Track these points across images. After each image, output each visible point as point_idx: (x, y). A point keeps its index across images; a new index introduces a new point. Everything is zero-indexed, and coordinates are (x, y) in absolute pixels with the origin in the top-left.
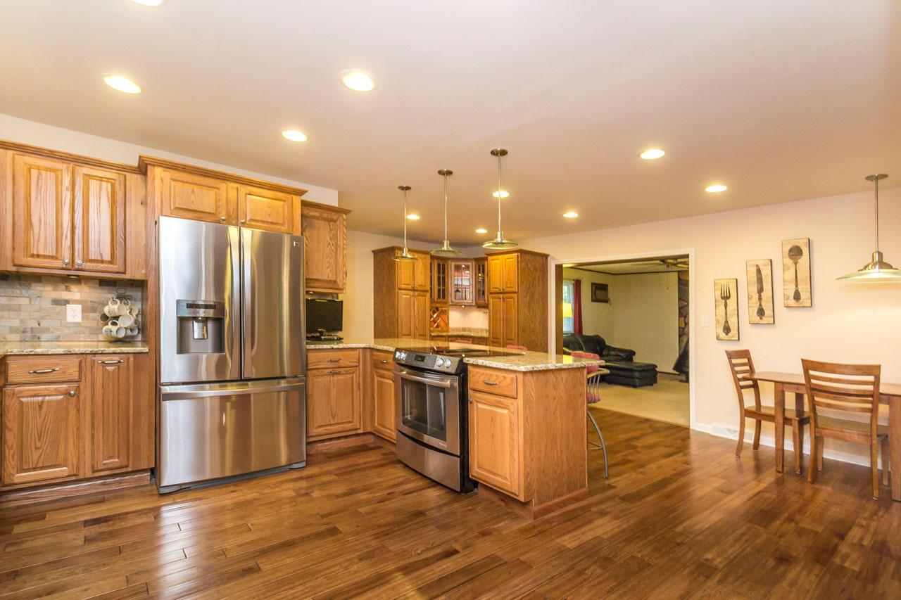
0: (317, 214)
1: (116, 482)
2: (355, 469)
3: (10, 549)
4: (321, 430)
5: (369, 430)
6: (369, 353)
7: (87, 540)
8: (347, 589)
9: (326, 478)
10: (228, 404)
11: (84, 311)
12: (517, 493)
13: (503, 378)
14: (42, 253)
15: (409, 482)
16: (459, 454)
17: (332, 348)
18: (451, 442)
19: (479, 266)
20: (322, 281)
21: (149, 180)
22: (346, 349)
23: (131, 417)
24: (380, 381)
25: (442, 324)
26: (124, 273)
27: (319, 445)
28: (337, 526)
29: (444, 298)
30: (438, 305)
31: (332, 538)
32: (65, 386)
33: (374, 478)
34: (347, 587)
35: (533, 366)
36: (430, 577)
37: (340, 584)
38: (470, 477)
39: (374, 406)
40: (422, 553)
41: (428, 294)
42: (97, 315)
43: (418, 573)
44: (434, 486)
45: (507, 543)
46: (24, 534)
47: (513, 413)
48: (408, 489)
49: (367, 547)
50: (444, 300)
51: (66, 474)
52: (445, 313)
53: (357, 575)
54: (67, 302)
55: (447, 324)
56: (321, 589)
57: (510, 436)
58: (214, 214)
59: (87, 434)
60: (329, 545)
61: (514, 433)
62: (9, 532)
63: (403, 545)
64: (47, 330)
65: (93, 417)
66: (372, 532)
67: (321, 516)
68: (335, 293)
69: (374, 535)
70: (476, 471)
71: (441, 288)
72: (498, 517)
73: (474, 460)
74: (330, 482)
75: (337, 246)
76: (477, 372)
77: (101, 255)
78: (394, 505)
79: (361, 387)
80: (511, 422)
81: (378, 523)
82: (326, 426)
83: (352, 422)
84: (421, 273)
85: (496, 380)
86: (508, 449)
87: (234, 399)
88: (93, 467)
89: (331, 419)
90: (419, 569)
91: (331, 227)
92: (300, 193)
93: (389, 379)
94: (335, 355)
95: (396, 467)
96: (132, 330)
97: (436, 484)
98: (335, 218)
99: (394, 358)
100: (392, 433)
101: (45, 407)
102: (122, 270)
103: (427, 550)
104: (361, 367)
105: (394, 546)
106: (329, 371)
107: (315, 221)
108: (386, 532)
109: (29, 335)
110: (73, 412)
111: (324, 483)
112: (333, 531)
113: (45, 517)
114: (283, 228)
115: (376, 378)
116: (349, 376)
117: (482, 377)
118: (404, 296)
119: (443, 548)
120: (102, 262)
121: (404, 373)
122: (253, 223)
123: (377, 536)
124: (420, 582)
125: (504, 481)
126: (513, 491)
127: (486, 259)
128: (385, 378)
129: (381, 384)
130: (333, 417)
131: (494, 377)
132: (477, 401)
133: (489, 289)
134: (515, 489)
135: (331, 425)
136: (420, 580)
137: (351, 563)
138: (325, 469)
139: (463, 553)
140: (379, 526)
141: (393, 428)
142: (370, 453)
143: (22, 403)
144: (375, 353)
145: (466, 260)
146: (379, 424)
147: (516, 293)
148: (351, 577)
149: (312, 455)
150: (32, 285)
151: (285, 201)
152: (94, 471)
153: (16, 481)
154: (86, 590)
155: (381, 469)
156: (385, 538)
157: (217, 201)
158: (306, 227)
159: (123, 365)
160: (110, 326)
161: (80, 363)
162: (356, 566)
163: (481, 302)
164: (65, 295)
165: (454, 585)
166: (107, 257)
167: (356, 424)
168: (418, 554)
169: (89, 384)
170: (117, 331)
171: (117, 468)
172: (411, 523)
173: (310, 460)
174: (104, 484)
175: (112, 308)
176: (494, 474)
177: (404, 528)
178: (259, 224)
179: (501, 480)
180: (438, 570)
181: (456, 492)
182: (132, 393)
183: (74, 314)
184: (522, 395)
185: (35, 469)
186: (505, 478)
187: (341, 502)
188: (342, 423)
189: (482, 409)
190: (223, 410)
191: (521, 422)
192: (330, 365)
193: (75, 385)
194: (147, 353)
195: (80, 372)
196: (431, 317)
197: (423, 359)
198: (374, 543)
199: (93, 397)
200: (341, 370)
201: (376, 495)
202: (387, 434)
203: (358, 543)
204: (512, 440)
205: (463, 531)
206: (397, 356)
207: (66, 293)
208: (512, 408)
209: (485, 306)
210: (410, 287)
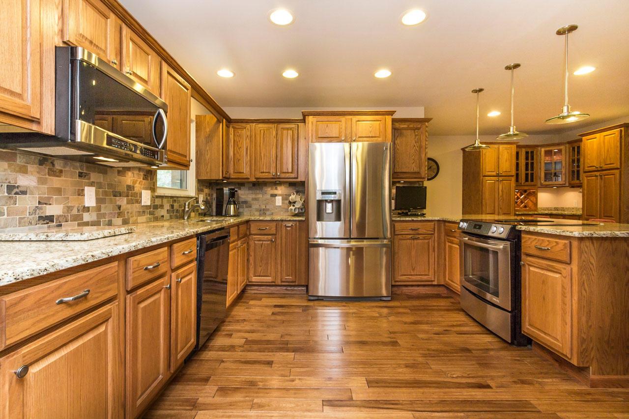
0: (405, 126)
1: (291, 290)
2: (425, 308)
3: (246, 310)
4: (404, 278)
5: (443, 283)
6: (443, 225)
7: (273, 314)
8: (389, 381)
9: (401, 310)
10: (351, 252)
11: (283, 200)
12: (569, 356)
13: (555, 244)
14: (265, 171)
15: (467, 326)
16: (510, 310)
17: (413, 220)
18: (504, 299)
19: (574, 148)
20: (409, 173)
21: (306, 124)
22: (423, 221)
23: (297, 256)
24: (450, 246)
25: (530, 204)
26: (297, 178)
27: (404, 288)
28: (398, 341)
29: (532, 180)
30: (526, 188)
31: (392, 347)
32: (270, 237)
33: (436, 317)
34: (390, 380)
35: (592, 232)
36: (457, 396)
37: (387, 376)
38: (522, 333)
39: (445, 265)
40: (457, 377)
41: (514, 179)
42: (287, 202)
43: (447, 390)
44: (487, 334)
45: (547, 397)
46: (252, 305)
47: (565, 277)
48: (463, 331)
49: (414, 360)
50: (532, 183)
51: (270, 281)
52: (535, 195)
53: (400, 375)
54: (276, 195)
55: (536, 204)
56: (372, 375)
57: (562, 300)
58: (338, 137)
59: (279, 262)
60: (388, 351)
61: (566, 297)
62: (248, 303)
63: (444, 368)
64: (268, 210)
65: (281, 254)
66: (421, 352)
67: (390, 332)
68: (421, 181)
69: (423, 354)
70: (528, 329)
71: (529, 172)
72: (546, 373)
73: (525, 317)
74: (404, 313)
75: (421, 147)
76: (529, 238)
77: (287, 169)
78: (446, 339)
79: (436, 250)
80: (563, 287)
81: (430, 347)
82: (408, 275)
83: (428, 275)
84: (506, 161)
85: (548, 245)
86: (559, 312)
87: (354, 249)
88: (281, 280)
89: (412, 271)
90: (449, 388)
91: (416, 134)
92: (391, 113)
93: (456, 244)
94: (415, 226)
95: (459, 314)
96: (301, 209)
97: (491, 332)
98: (419, 126)
99: (459, 228)
100: (457, 286)
101: (263, 246)
102: (296, 177)
103: (463, 377)
104: (436, 235)
105: (435, 366)
106: (410, 236)
107: (404, 131)
108: (432, 355)
109: (262, 212)
110: (273, 250)
111: (399, 313)
112: (394, 343)
113: (261, 300)
114: (379, 139)
115: (448, 244)
116: (427, 241)
117: (534, 243)
118: (489, 181)
119: (477, 380)
120: (288, 173)
121: (467, 239)
122: (360, 139)
123: (424, 356)
124: (446, 397)
125: (555, 342)
126: (565, 354)
127: (581, 140)
128: (454, 244)
129: (450, 247)
130: (413, 270)
131: (545, 243)
132: (528, 264)
133: (584, 168)
134: (566, 351)
135: (411, 275)
136: (447, 395)
137: (399, 366)
138: (403, 304)
139: (495, 389)
140: (428, 350)
141: (458, 283)
142: (441, 300)
143: (255, 243)
144: (447, 224)
145: (558, 144)
146: (449, 279)
147: (617, 169)
148: (395, 375)
149: (395, 294)
150: (264, 188)
151: (381, 121)
152: (282, 282)
153: (253, 280)
154: (265, 335)
155: (446, 312)
156: (430, 358)
157: (340, 128)
158: (398, 136)
159: (294, 227)
160: (292, 207)
161: (276, 225)
162: (401, 370)
163: (576, 181)
164: (276, 192)
165: (476, 409)
166: (290, 170)
167: (431, 277)
168: (453, 377)
169: (280, 236)
170: (295, 209)
171: (291, 282)
172: (456, 355)
173: (393, 296)
174: (286, 290)
175: (293, 197)
176: (545, 333)
177: (448, 356)
178: (365, 139)
179: (552, 340)
180: (465, 394)
181: (507, 342)
182: (298, 242)
183: (279, 201)
184: (577, 260)
185: (259, 276)
186: (557, 340)
187: (407, 327)
188: (420, 275)
189: (534, 271)
190: (348, 256)
191: (575, 288)
192: (411, 232)
193: (274, 236)
194: (304, 221)
195: (276, 229)
196: (518, 198)
197: (480, 227)
198: (420, 359)
199: (281, 243)
200: (419, 236)
201: (435, 329)
202: (454, 287)
203: (409, 355)
204: (564, 303)
205: (503, 374)
206: (460, 226)
207: (275, 191)
208: (564, 272)
209: (580, 186)
210: (494, 174)
